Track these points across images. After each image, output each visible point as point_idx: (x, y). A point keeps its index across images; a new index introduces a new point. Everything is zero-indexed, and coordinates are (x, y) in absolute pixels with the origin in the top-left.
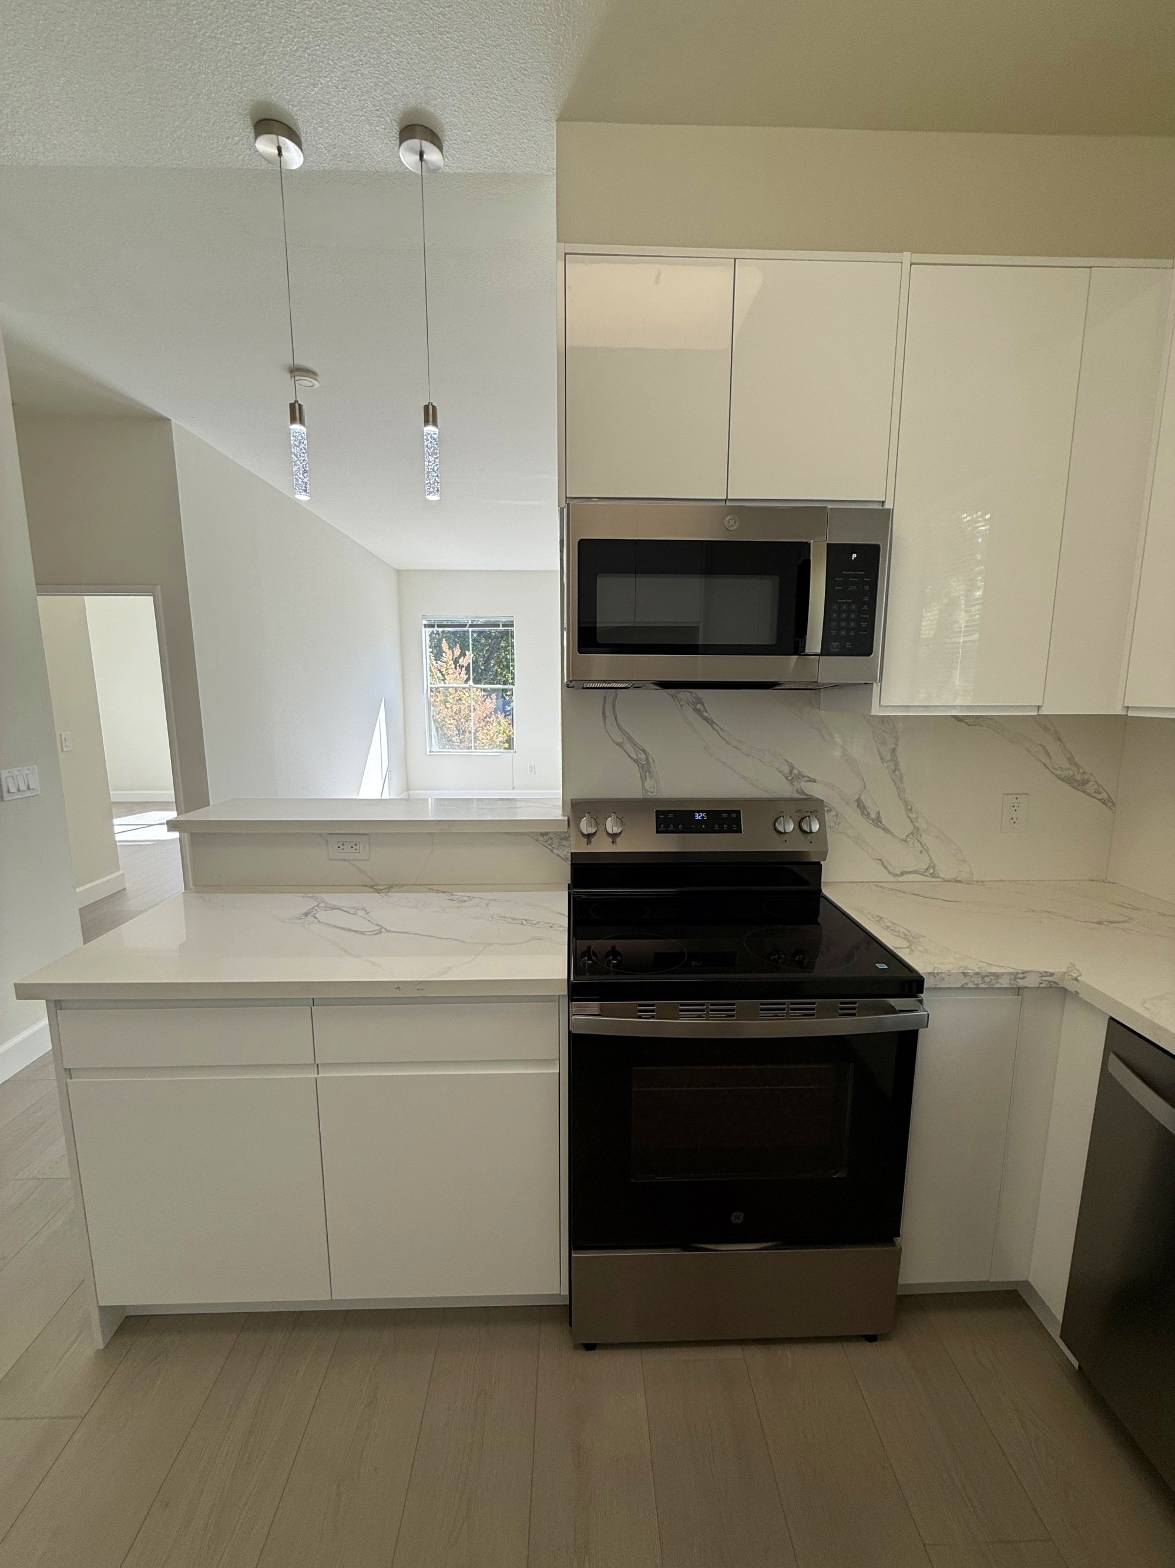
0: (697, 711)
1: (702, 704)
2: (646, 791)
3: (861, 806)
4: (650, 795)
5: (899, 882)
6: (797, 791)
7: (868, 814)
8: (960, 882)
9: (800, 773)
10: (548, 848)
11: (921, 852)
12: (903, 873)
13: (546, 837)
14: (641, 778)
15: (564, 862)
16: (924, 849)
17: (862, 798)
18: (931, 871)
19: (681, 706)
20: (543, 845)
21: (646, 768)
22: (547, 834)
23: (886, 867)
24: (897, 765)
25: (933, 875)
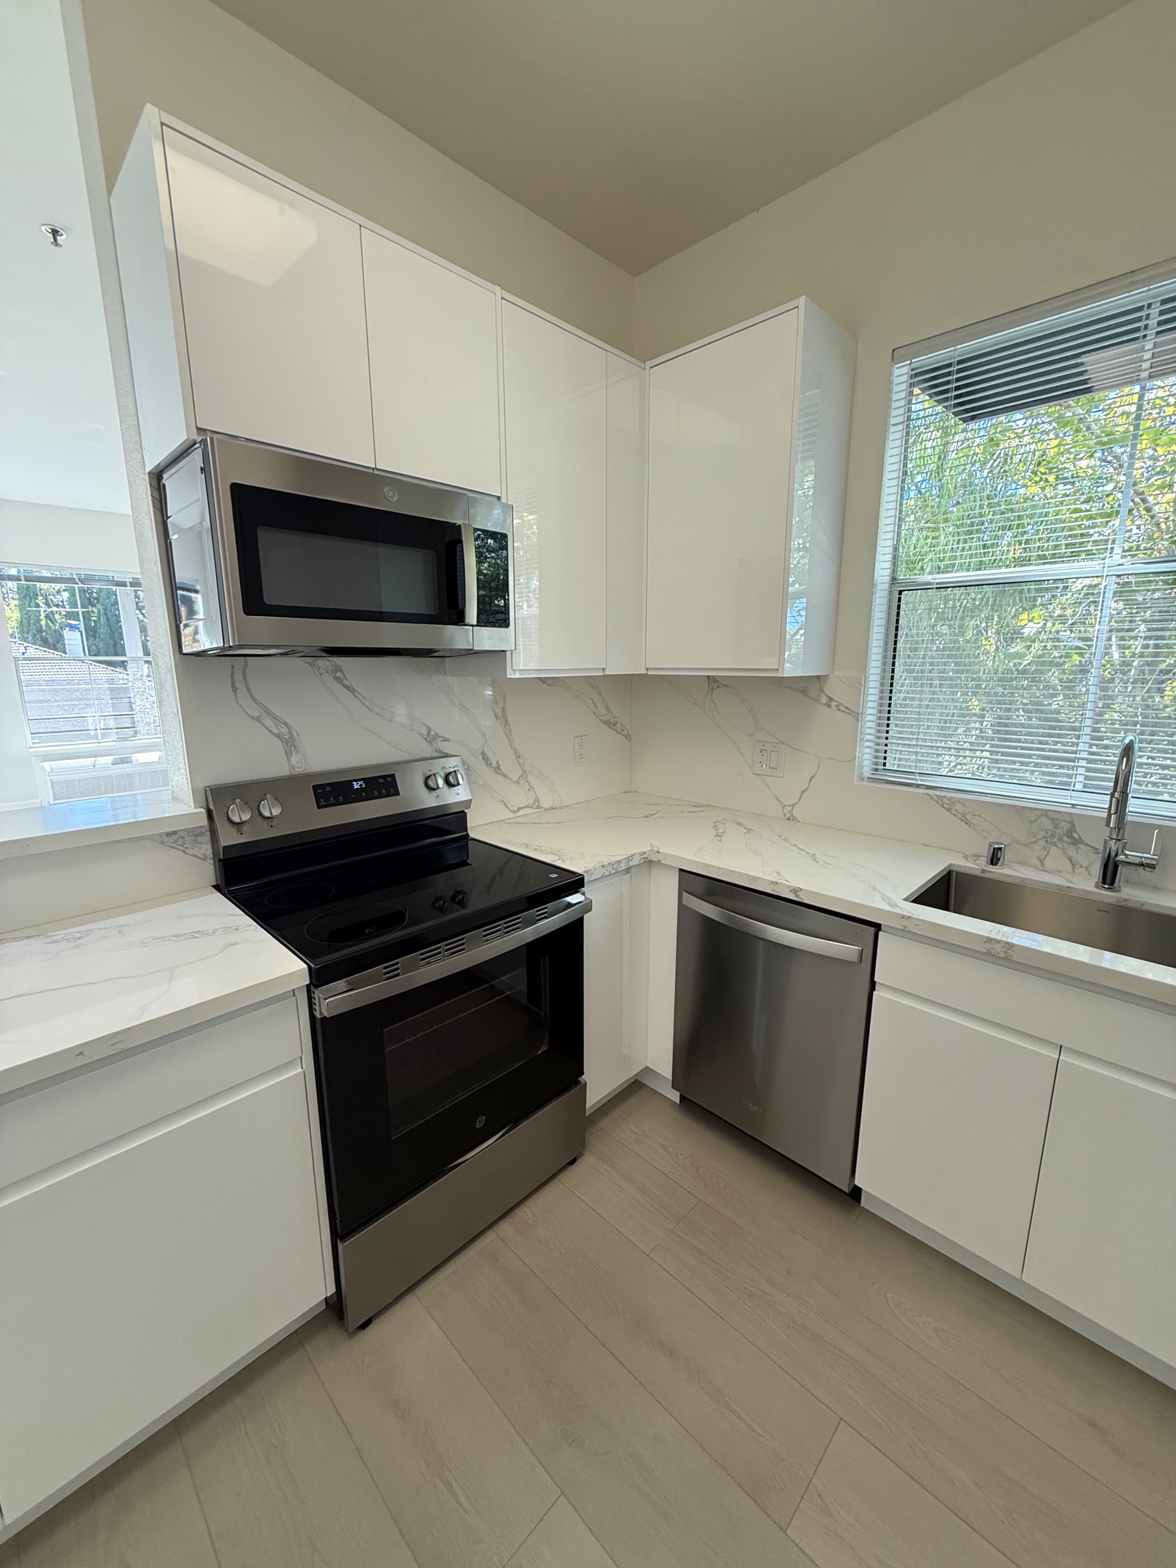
0: (337, 679)
1: (342, 672)
2: (293, 767)
3: (485, 758)
4: (298, 771)
5: (517, 817)
6: (436, 751)
7: (491, 764)
8: (555, 809)
9: (436, 734)
10: (179, 849)
11: (529, 790)
12: (520, 809)
13: (174, 837)
14: (286, 754)
15: (203, 862)
16: (531, 788)
17: (486, 751)
18: (537, 804)
19: (321, 674)
20: (172, 847)
21: (290, 743)
22: (175, 833)
23: (507, 807)
24: (506, 721)
25: (539, 807)
